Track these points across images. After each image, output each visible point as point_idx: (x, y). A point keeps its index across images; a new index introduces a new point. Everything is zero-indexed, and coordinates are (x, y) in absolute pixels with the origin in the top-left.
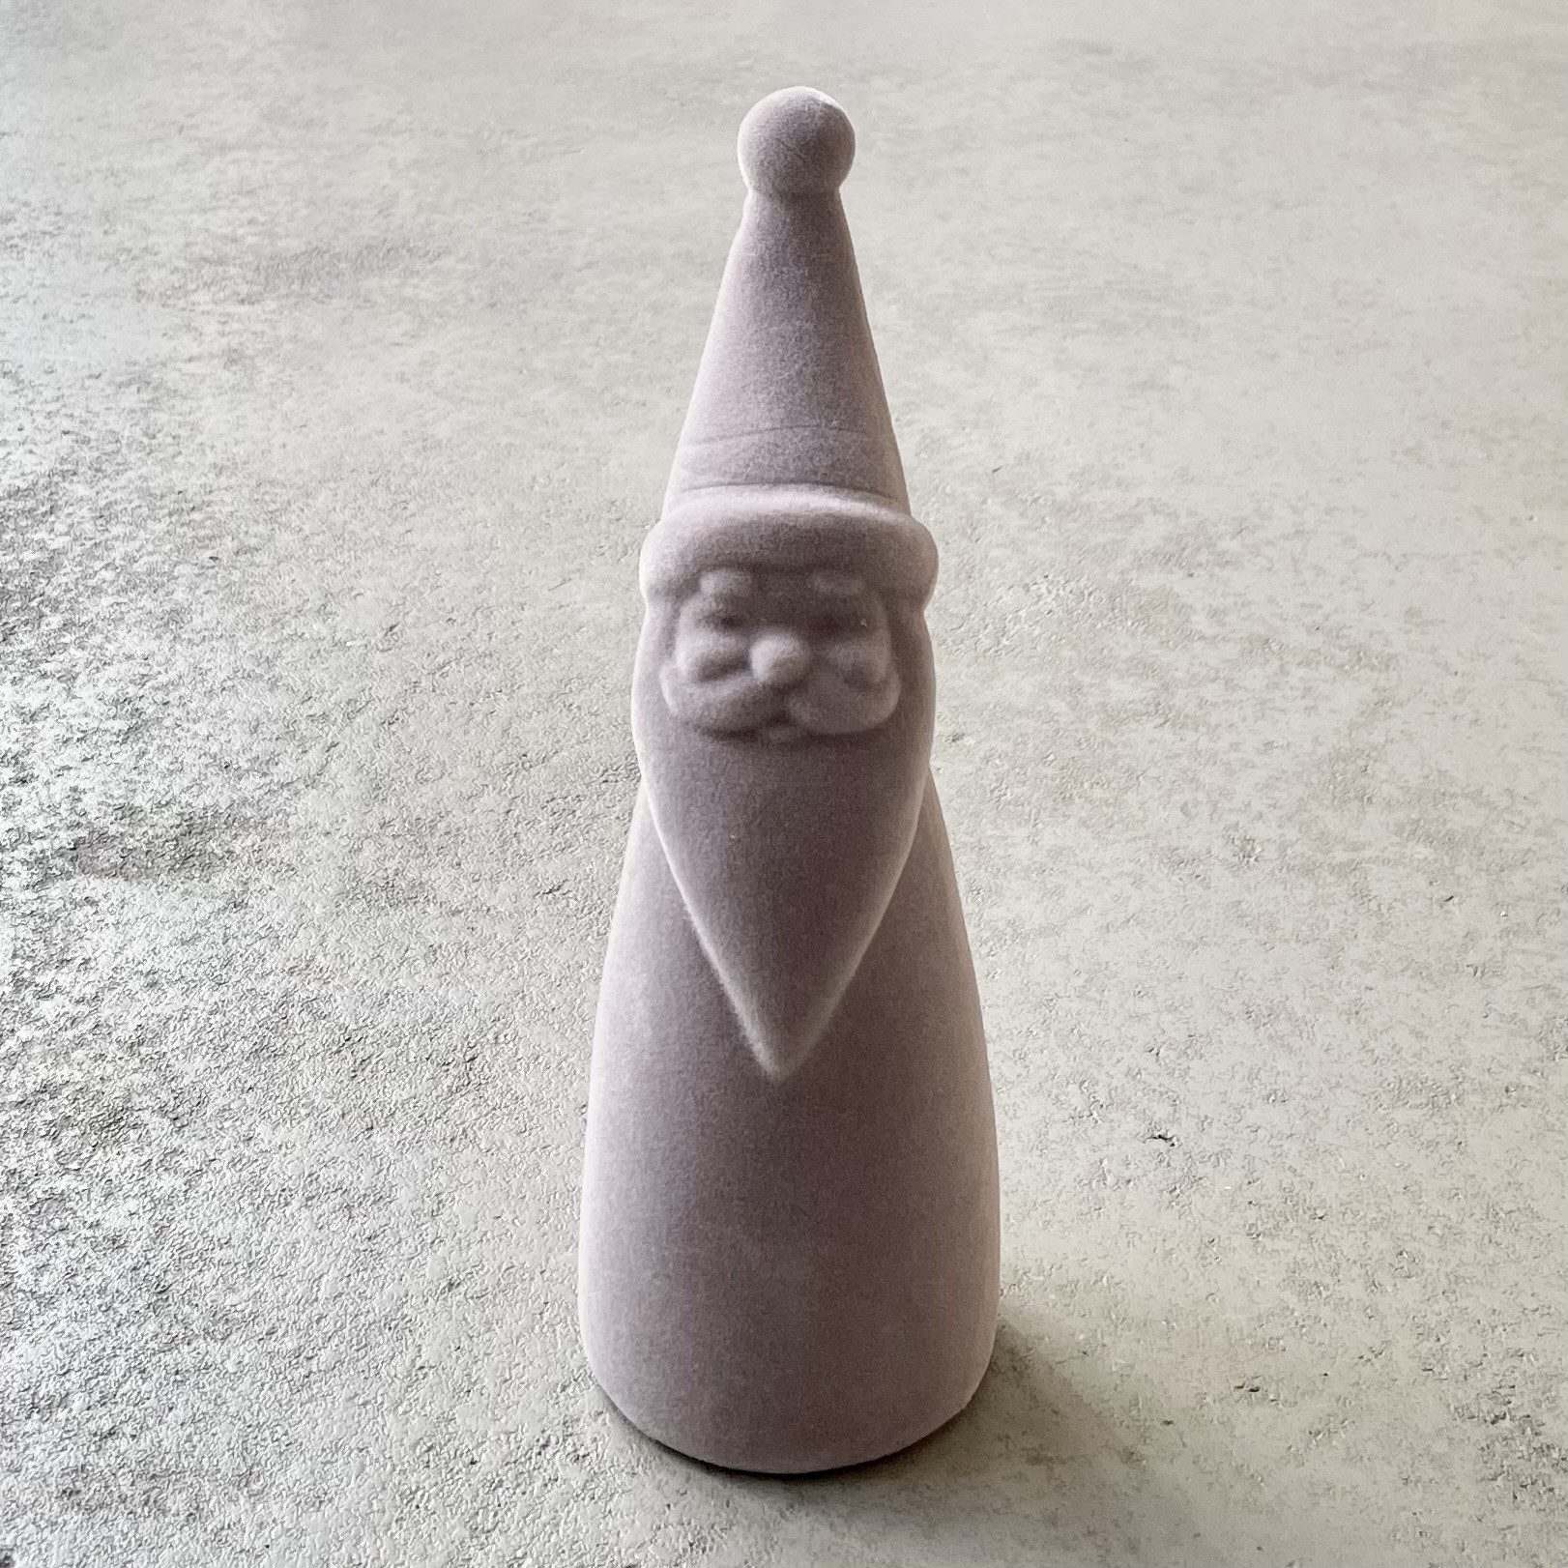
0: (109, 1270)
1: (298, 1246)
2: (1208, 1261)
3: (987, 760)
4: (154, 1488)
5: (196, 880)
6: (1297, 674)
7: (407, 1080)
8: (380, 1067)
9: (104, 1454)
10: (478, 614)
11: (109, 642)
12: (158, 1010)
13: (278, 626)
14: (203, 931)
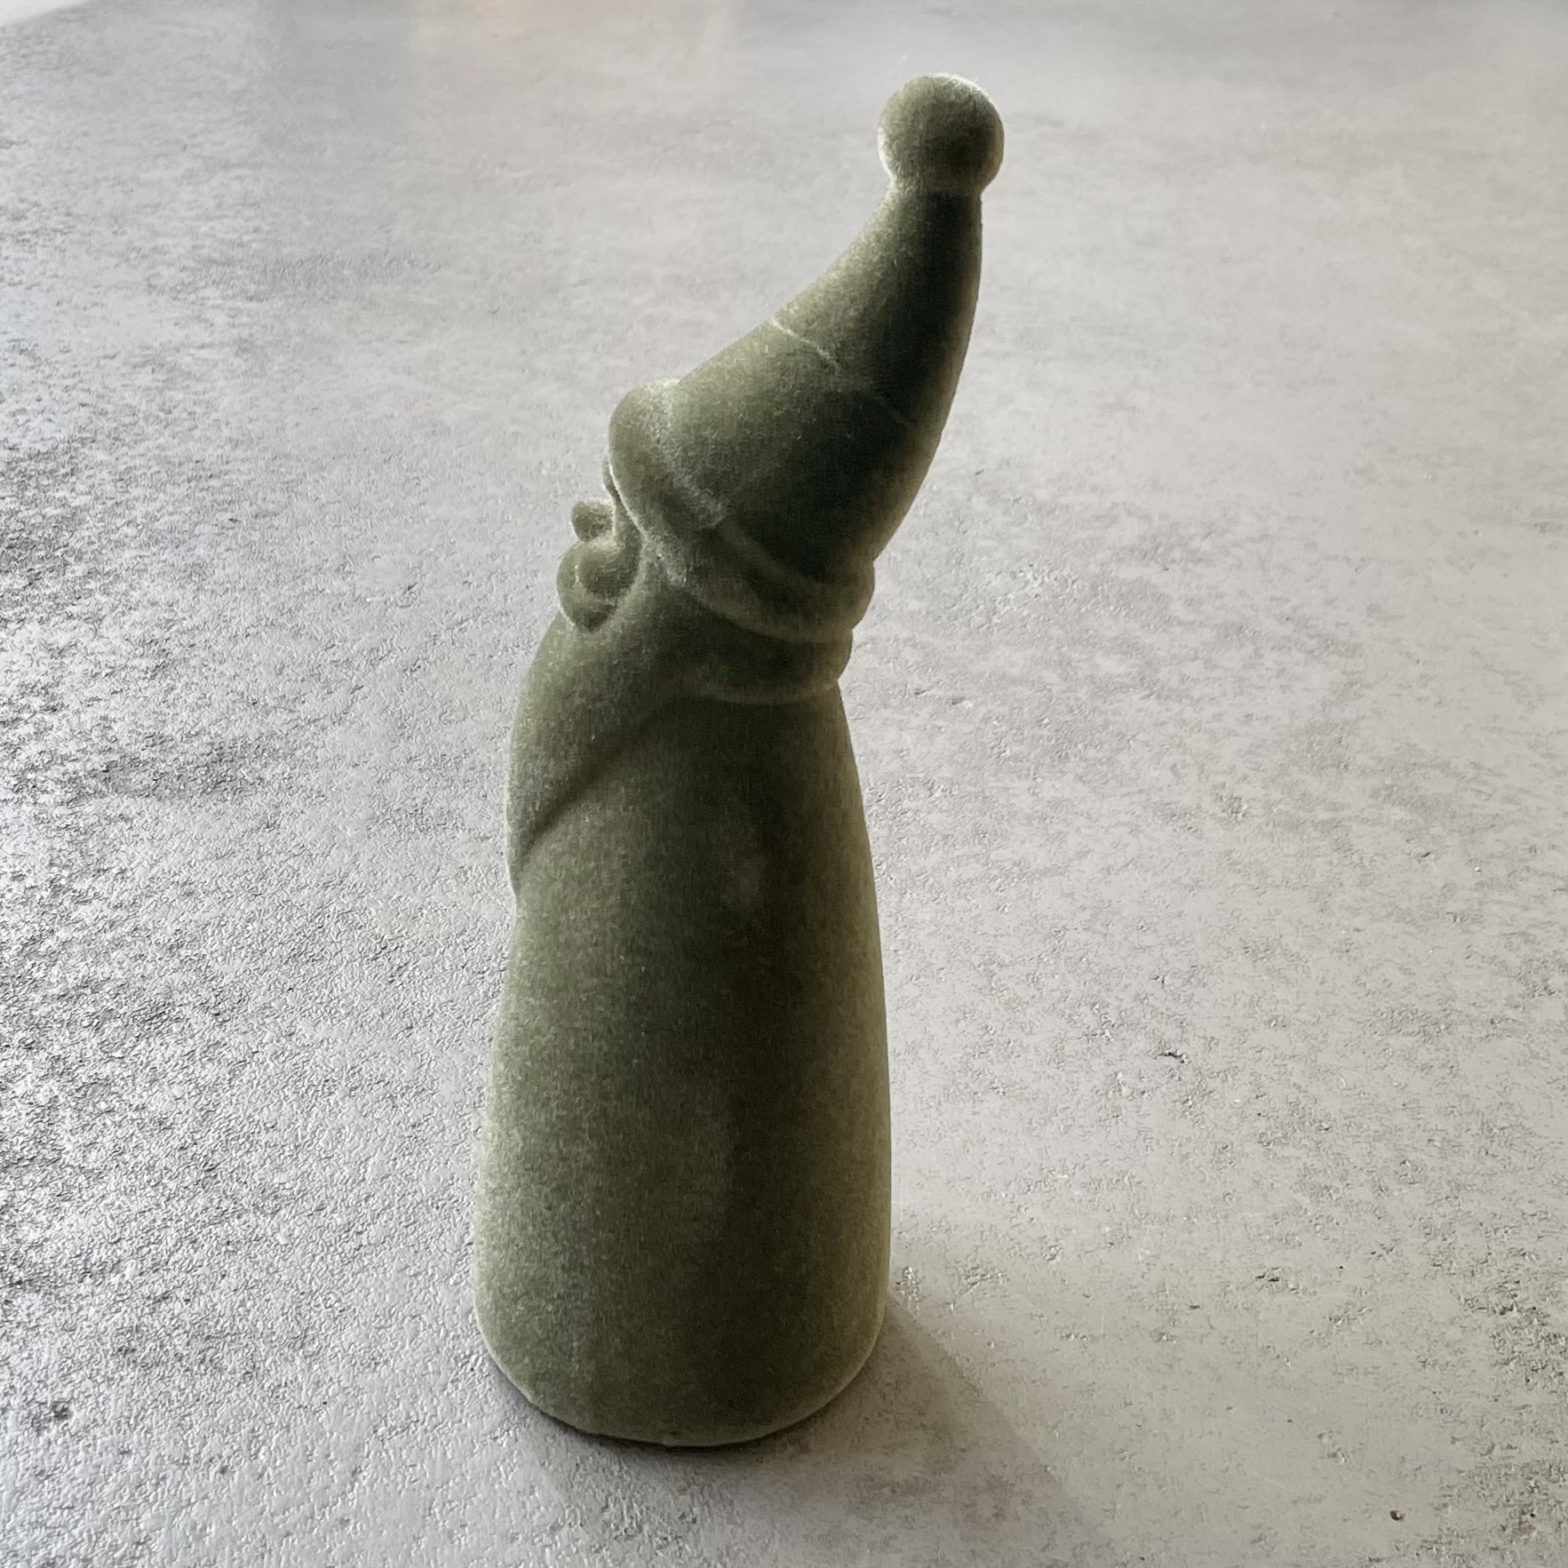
0: (156, 1149)
1: (343, 1131)
2: (1224, 1164)
3: (986, 720)
4: (210, 1348)
5: (228, 803)
6: (1270, 658)
7: (444, 985)
8: (417, 973)
9: (159, 1316)
10: (493, 579)
11: (134, 589)
12: (196, 917)
13: (299, 581)
14: (237, 848)
